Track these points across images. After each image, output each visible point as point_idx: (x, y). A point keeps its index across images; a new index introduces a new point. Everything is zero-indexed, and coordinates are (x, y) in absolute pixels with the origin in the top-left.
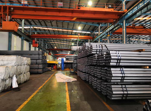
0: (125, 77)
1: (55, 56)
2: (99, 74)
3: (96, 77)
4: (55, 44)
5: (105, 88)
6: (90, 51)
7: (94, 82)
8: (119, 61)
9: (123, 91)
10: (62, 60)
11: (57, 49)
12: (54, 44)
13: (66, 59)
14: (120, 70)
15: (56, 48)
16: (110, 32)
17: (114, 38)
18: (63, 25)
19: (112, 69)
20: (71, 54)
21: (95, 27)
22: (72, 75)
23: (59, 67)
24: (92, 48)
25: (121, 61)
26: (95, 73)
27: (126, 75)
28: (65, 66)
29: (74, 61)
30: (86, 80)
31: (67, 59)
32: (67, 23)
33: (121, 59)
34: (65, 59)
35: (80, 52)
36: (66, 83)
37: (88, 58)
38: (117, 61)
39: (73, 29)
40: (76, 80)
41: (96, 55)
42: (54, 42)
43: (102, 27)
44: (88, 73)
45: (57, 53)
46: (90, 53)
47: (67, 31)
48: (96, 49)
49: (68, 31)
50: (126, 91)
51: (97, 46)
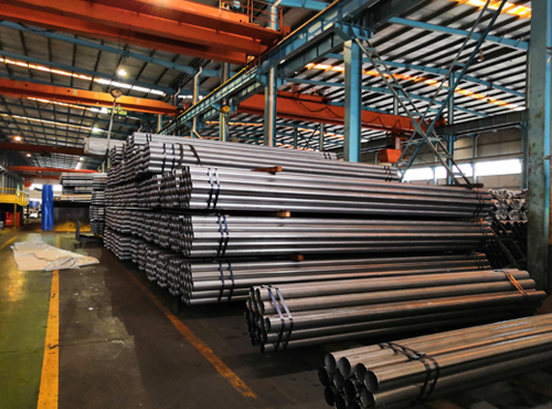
0: (228, 239)
1: (16, 176)
2: (164, 234)
3: (157, 247)
4: (15, 122)
5: (178, 274)
6: (143, 162)
7: (150, 262)
8: (214, 196)
9: (221, 278)
10: (47, 192)
11: (25, 147)
12: (9, 122)
13: (65, 187)
14: (218, 222)
15: (18, 139)
16: (231, 101)
17: (247, 119)
18: (53, 52)
19: (194, 219)
20: (89, 168)
21: (183, 75)
22: (85, 248)
23: (30, 221)
24: (149, 153)
25: (220, 196)
26: (156, 234)
27: (231, 235)
28: (57, 215)
29: (94, 195)
30: (131, 260)
31: (69, 188)
32: (72, 46)
33: (219, 190)
34: (57, 188)
35: (117, 164)
36: (57, 273)
37: (138, 187)
38: (208, 196)
39: (95, 73)
40: (94, 261)
41: (159, 177)
42: (10, 113)
43: (207, 78)
44: (136, 237)
45: (26, 162)
46: (143, 169)
47: (72, 77)
48: (162, 156)
49: (75, 75)
50: (231, 278)
51: (164, 147)
